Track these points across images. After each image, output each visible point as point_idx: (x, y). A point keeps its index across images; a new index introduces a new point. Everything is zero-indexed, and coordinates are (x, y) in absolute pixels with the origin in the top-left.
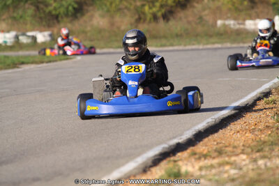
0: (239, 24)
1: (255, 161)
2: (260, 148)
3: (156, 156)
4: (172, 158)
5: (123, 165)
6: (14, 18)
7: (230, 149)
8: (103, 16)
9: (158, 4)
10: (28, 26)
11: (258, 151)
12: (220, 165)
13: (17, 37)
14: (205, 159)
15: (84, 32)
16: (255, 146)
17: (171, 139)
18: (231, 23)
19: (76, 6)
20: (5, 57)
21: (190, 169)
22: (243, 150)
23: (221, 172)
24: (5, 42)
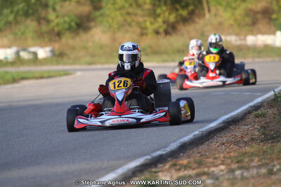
0: (240, 39)
1: (233, 171)
2: (240, 159)
4: (153, 170)
6: (16, 34)
7: (211, 160)
8: (104, 32)
9: (160, 20)
10: (30, 42)
11: (238, 162)
12: (199, 175)
13: (17, 53)
14: (185, 170)
15: (86, 48)
16: (235, 157)
17: (155, 151)
18: (233, 39)
19: (78, 21)
20: (7, 73)
22: (223, 161)
24: (6, 58)
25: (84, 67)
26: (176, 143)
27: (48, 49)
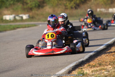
0: (106, 10)
3: (73, 66)
4: (80, 67)
5: (60, 70)
6: (13, 9)
8: (50, 8)
10: (20, 12)
12: (100, 70)
13: (15, 17)
14: (94, 67)
15: (43, 15)
16: (114, 62)
17: (80, 59)
18: (103, 10)
19: (39, 3)
20: (11, 25)
21: (88, 72)
22: (110, 63)
23: (101, 73)
24: (10, 19)
25: (43, 22)
26: (88, 56)
27: (27, 15)
